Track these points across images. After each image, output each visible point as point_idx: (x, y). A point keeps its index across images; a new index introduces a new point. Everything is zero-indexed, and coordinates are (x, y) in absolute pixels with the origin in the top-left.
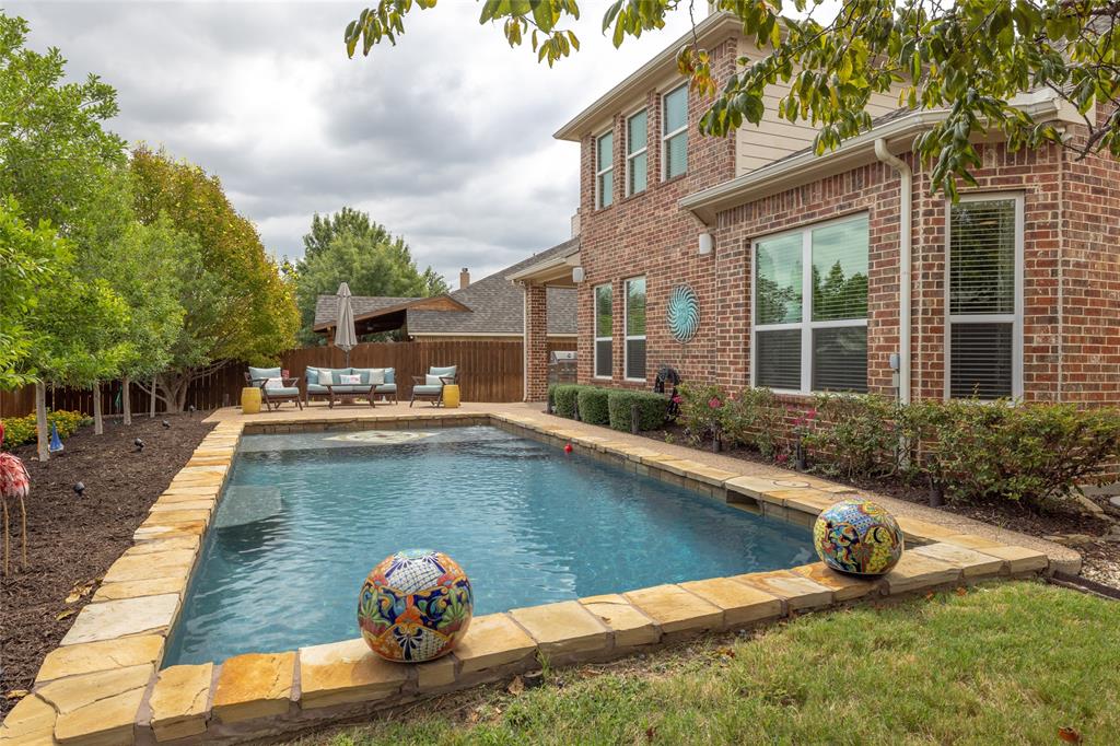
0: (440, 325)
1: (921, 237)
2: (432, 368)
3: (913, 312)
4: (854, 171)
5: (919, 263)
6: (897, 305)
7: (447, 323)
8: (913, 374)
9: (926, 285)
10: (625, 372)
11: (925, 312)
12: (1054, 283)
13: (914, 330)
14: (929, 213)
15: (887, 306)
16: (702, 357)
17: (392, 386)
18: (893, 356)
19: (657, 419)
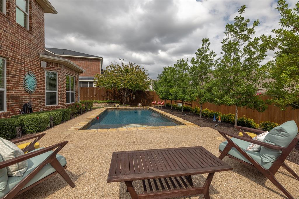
16: (37, 98)
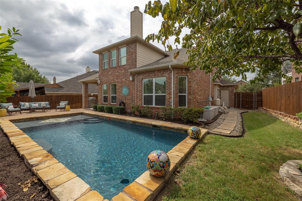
0: (55, 91)
1: (175, 81)
2: (61, 102)
3: (174, 93)
4: (163, 70)
5: (175, 85)
6: (171, 92)
7: (57, 90)
8: (174, 103)
9: (176, 89)
10: (111, 102)
11: (175, 93)
12: (191, 89)
13: (174, 96)
14: (176, 78)
15: (169, 92)
17: (49, 106)
18: (171, 100)
19: (123, 112)
